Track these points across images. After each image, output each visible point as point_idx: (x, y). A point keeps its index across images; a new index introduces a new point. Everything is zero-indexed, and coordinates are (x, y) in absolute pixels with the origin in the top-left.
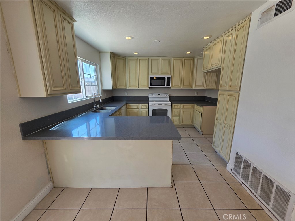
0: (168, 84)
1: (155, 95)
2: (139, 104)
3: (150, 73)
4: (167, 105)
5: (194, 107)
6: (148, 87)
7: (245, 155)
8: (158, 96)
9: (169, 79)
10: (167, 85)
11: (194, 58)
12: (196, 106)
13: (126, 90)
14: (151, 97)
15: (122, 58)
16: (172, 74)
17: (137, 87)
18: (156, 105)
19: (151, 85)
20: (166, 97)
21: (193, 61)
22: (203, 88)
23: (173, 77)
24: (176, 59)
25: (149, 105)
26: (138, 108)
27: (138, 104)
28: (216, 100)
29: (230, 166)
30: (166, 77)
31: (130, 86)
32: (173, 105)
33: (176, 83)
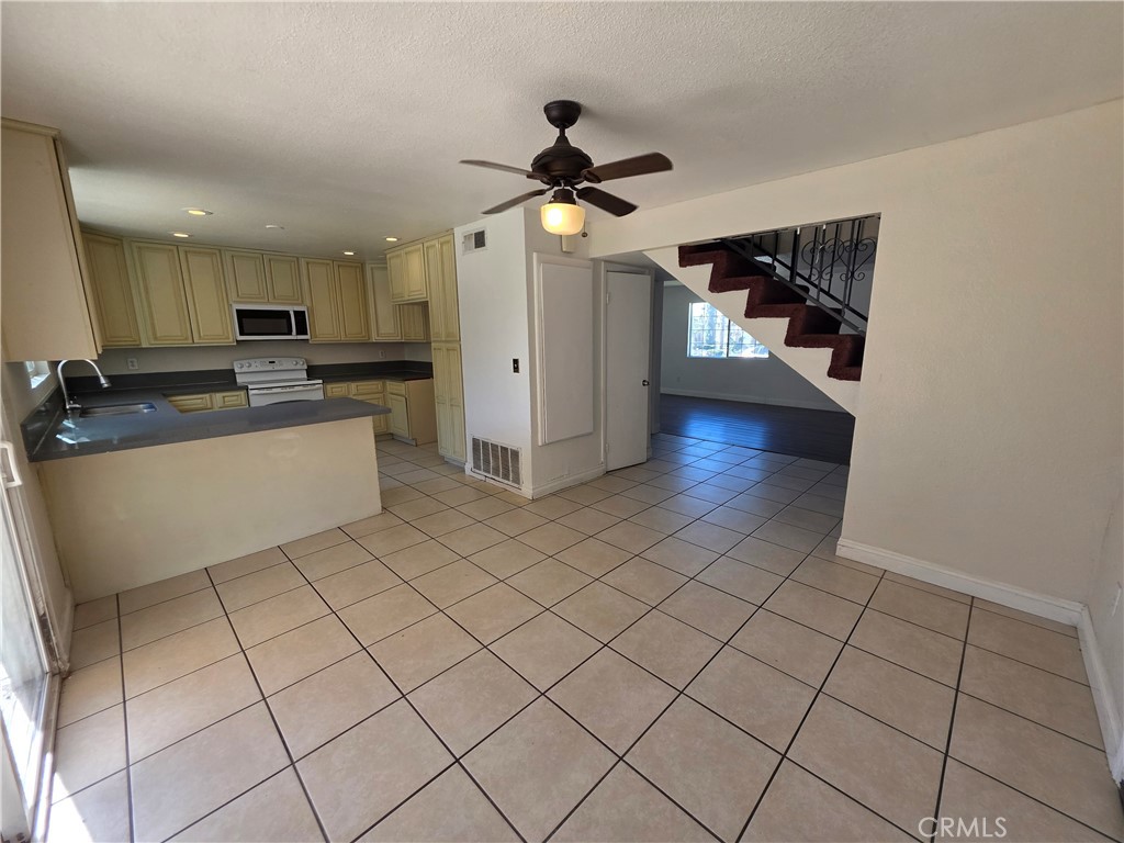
0: (302, 330)
1: (257, 365)
2: (213, 395)
3: (233, 296)
4: (309, 388)
5: (384, 386)
6: (231, 340)
7: (481, 436)
8: (270, 367)
9: (300, 316)
10: (298, 334)
11: (363, 265)
12: (388, 383)
13: (137, 351)
14: (245, 369)
15: (110, 240)
16: (308, 303)
17: (186, 339)
18: (274, 390)
19: (242, 334)
20: (298, 367)
21: (363, 271)
22: (398, 339)
23: (311, 310)
24: (314, 263)
25: (251, 392)
26: (209, 406)
27: (207, 395)
28: (429, 365)
29: (469, 466)
30: (291, 309)
31: (156, 338)
32: (329, 387)
33: (323, 326)
